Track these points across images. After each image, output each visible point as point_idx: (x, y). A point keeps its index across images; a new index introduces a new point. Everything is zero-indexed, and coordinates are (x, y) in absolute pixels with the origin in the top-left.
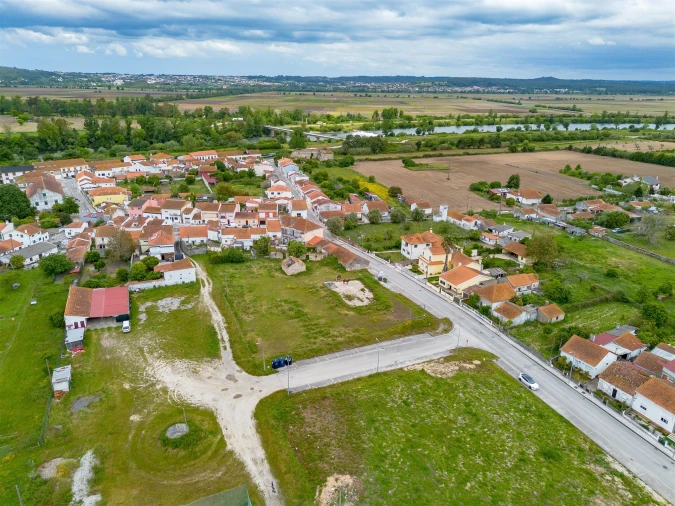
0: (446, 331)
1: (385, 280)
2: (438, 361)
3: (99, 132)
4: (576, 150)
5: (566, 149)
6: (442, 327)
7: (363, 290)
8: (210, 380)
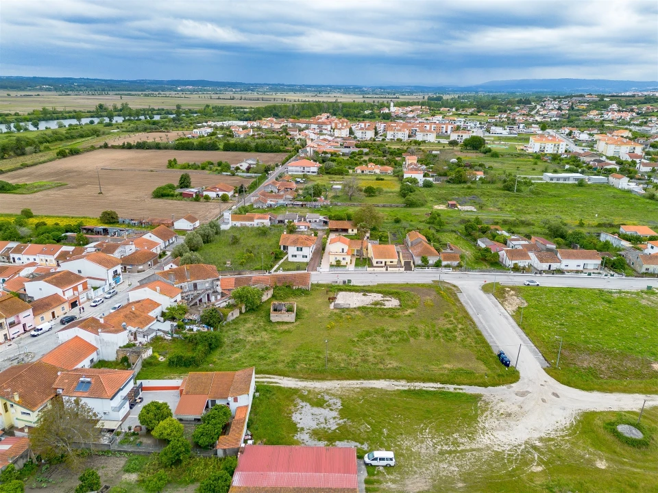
1: (349, 281)
2: (502, 301)
4: (113, 147)
5: (101, 147)
7: (365, 295)
8: (526, 408)
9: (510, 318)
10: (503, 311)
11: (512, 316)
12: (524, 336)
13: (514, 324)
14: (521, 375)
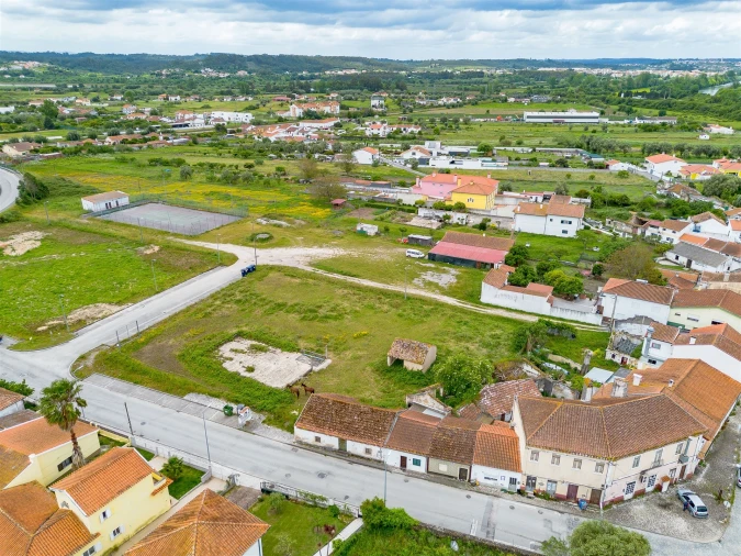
0: (83, 357)
2: (94, 319)
6: (90, 362)
7: (251, 370)
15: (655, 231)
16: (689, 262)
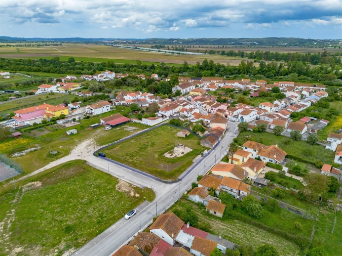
3: (265, 69)
7: (183, 153)
8: (86, 149)
9: (117, 177)
10: (124, 179)
11: (118, 179)
12: (104, 171)
13: (112, 174)
14: (93, 156)
15: (118, 103)
16: (142, 105)
